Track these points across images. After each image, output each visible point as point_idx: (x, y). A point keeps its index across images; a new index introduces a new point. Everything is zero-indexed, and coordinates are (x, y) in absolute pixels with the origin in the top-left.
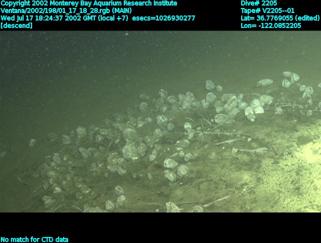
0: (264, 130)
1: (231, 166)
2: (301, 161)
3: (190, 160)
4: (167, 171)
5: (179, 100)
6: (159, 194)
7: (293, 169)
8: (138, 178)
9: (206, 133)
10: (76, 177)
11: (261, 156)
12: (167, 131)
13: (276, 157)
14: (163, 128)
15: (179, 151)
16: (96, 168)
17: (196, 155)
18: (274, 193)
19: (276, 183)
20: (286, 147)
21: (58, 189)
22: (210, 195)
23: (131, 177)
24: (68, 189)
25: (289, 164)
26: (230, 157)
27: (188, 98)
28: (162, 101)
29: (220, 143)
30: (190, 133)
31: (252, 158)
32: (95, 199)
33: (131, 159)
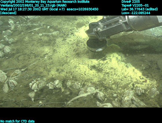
0: (58, 21)
1: (38, 44)
2: (78, 38)
7: (75, 43)
11: (56, 36)
13: (64, 36)
18: (64, 58)
19: (64, 52)
20: (70, 30)
25: (72, 40)
26: (37, 39)
29: (30, 31)
30: (12, 26)
31: (50, 38)
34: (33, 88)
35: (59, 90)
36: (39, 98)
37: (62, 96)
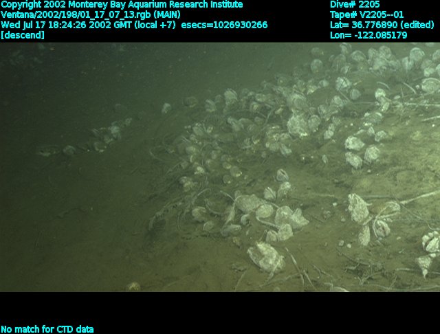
3: (383, 141)
4: (349, 154)
5: (368, 58)
6: (337, 183)
8: (308, 161)
9: (408, 104)
10: (224, 156)
12: (349, 101)
14: (345, 96)
15: (367, 128)
16: (250, 145)
17: (392, 134)
21: (200, 170)
22: (411, 189)
23: (297, 160)
24: (213, 170)
27: (382, 55)
28: (344, 58)
29: (428, 119)
30: (384, 103)
32: (249, 185)
33: (298, 135)
34: (428, 248)
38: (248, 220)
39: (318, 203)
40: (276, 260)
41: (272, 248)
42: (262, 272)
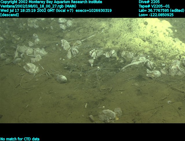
4: (61, 24)
21: (1, 38)
34: (92, 56)
35: (114, 59)
36: (97, 64)
37: (116, 64)
38: (23, 56)
39: (51, 45)
40: (36, 69)
41: (33, 65)
42: (30, 74)
